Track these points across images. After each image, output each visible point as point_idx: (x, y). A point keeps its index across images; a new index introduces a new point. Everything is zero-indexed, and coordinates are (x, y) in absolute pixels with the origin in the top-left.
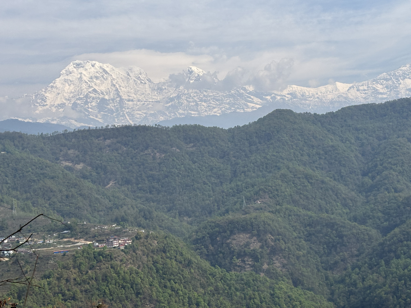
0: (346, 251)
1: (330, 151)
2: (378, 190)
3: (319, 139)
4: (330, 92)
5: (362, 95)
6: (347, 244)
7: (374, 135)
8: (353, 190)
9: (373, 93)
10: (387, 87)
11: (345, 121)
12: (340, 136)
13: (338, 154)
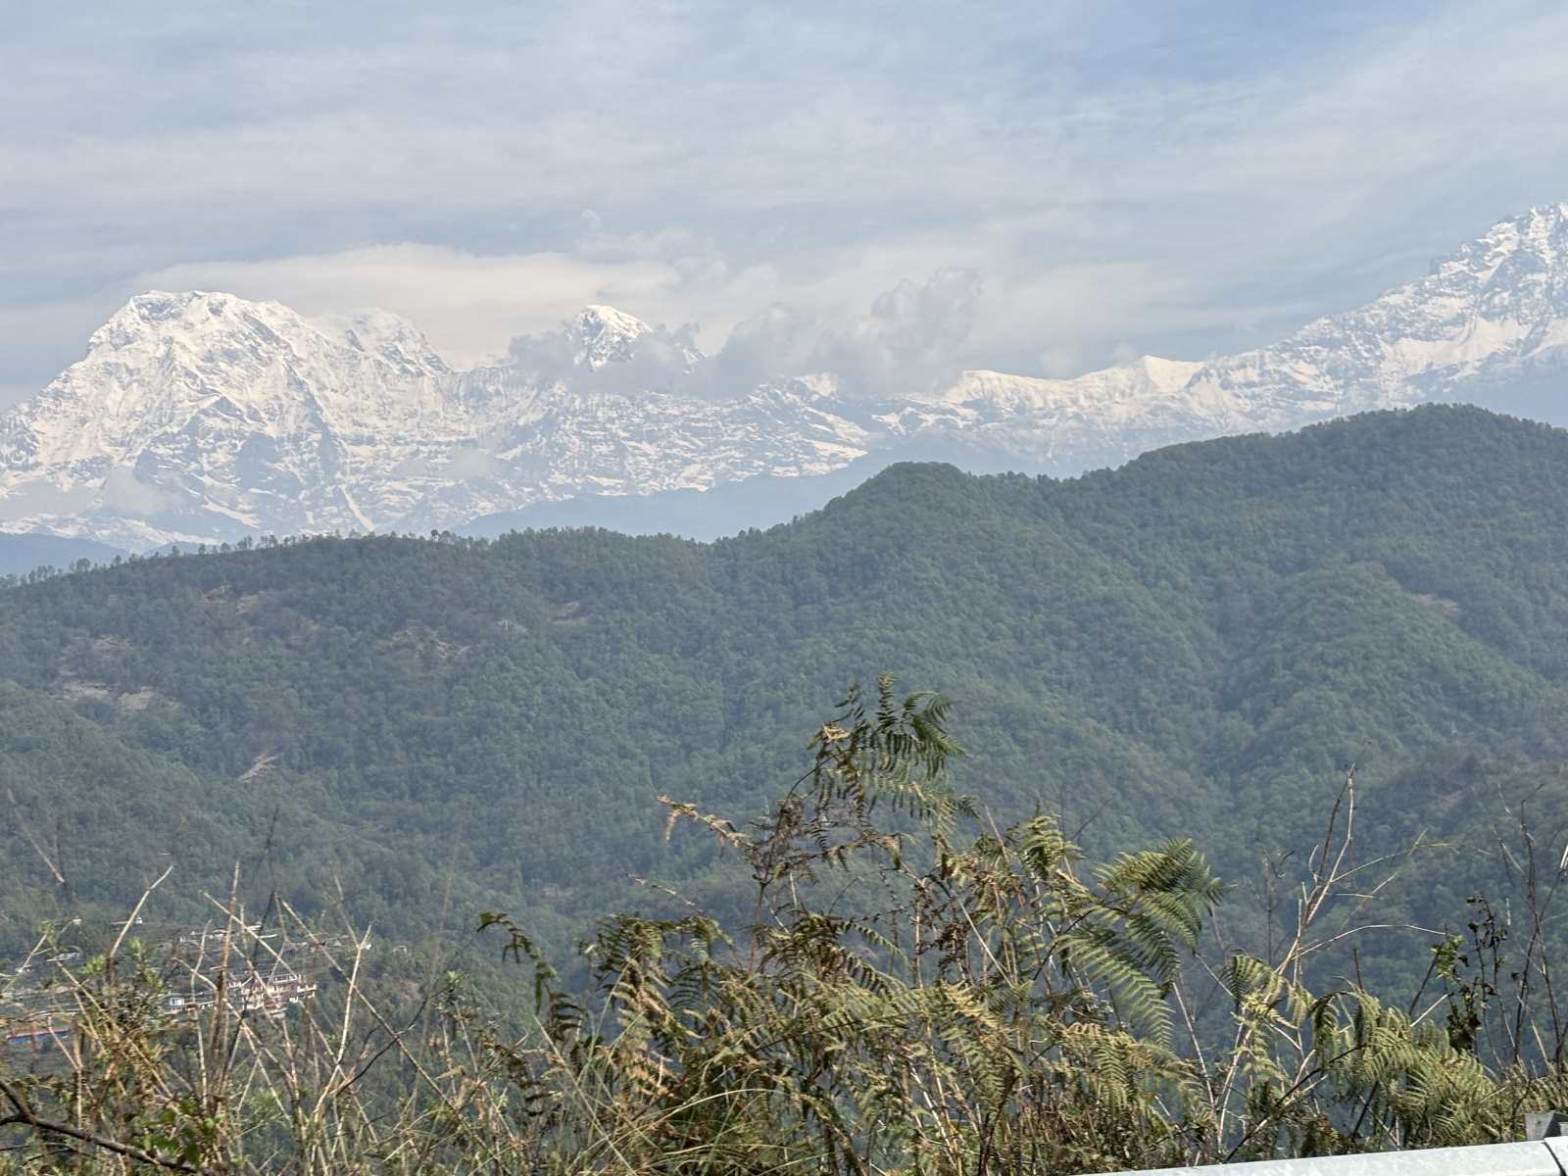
1: (1098, 617)
2: (1276, 764)
3: (1056, 574)
4: (1123, 394)
5: (1240, 401)
7: (1262, 554)
8: (1184, 766)
9: (1280, 393)
10: (1333, 372)
11: (1154, 502)
12: (1136, 562)
13: (1129, 628)
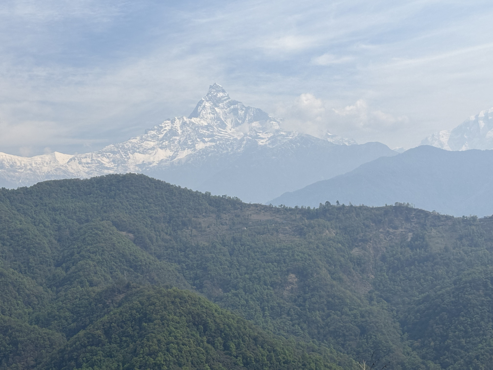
0: (20, 362)
1: (17, 235)
2: (71, 284)
3: (5, 221)
4: (47, 163)
5: (84, 168)
6: (23, 353)
7: (74, 217)
8: (41, 285)
9: (97, 166)
10: (114, 161)
11: (41, 198)
12: (32, 218)
13: (28, 239)
